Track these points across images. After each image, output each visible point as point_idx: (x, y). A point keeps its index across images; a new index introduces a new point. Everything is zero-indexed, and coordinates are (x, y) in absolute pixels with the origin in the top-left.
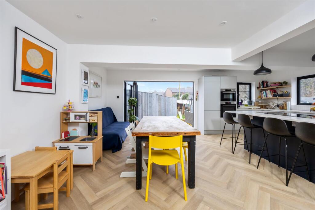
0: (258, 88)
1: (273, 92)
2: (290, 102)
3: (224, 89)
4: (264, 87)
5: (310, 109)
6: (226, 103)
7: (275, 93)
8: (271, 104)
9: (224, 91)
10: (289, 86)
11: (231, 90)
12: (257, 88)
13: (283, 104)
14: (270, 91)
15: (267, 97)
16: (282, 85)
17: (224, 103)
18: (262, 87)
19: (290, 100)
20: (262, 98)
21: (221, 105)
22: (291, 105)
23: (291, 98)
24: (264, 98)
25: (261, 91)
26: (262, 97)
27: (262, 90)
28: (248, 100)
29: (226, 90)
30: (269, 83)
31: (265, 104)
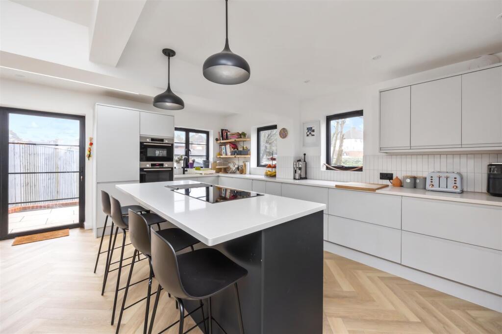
0: (217, 140)
1: (233, 148)
2: (249, 163)
3: (148, 138)
4: (223, 140)
5: (264, 173)
6: (152, 165)
7: (236, 150)
8: (231, 166)
9: (148, 140)
10: (248, 140)
11: (162, 140)
12: (215, 141)
13: (242, 166)
14: (230, 146)
15: (226, 155)
16: (241, 138)
17: (148, 165)
18: (221, 138)
19: (249, 160)
20: (221, 157)
21: (141, 170)
22: (250, 168)
23: (250, 158)
24: (224, 156)
25: (221, 146)
26: (222, 155)
27: (221, 144)
28: (205, 160)
29: (153, 140)
30: (228, 133)
31: (224, 165)
